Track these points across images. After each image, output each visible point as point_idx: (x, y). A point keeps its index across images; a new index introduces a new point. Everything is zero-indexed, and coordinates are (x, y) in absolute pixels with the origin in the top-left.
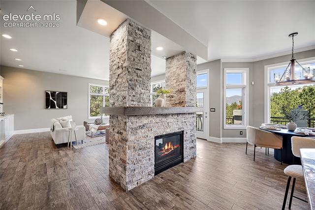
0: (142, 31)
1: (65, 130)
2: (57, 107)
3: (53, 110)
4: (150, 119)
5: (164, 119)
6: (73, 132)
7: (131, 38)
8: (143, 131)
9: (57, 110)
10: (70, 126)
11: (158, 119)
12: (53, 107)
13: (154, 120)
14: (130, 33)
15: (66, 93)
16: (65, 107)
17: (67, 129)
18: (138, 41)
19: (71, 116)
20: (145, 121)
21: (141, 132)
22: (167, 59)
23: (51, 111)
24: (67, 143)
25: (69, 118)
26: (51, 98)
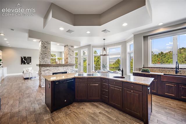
0: (47, 42)
1: (28, 73)
2: (26, 64)
3: (25, 65)
4: (50, 68)
5: (57, 68)
6: (31, 74)
7: (43, 45)
8: (47, 71)
9: (26, 65)
10: (30, 71)
11: (54, 68)
12: (25, 63)
13: (52, 68)
14: (42, 44)
15: (31, 57)
16: (30, 63)
17: (28, 72)
18: (45, 45)
19: (31, 68)
20: (48, 68)
21: (46, 72)
22: (65, 46)
23: (23, 65)
24: (28, 78)
25: (30, 69)
26: (24, 60)
